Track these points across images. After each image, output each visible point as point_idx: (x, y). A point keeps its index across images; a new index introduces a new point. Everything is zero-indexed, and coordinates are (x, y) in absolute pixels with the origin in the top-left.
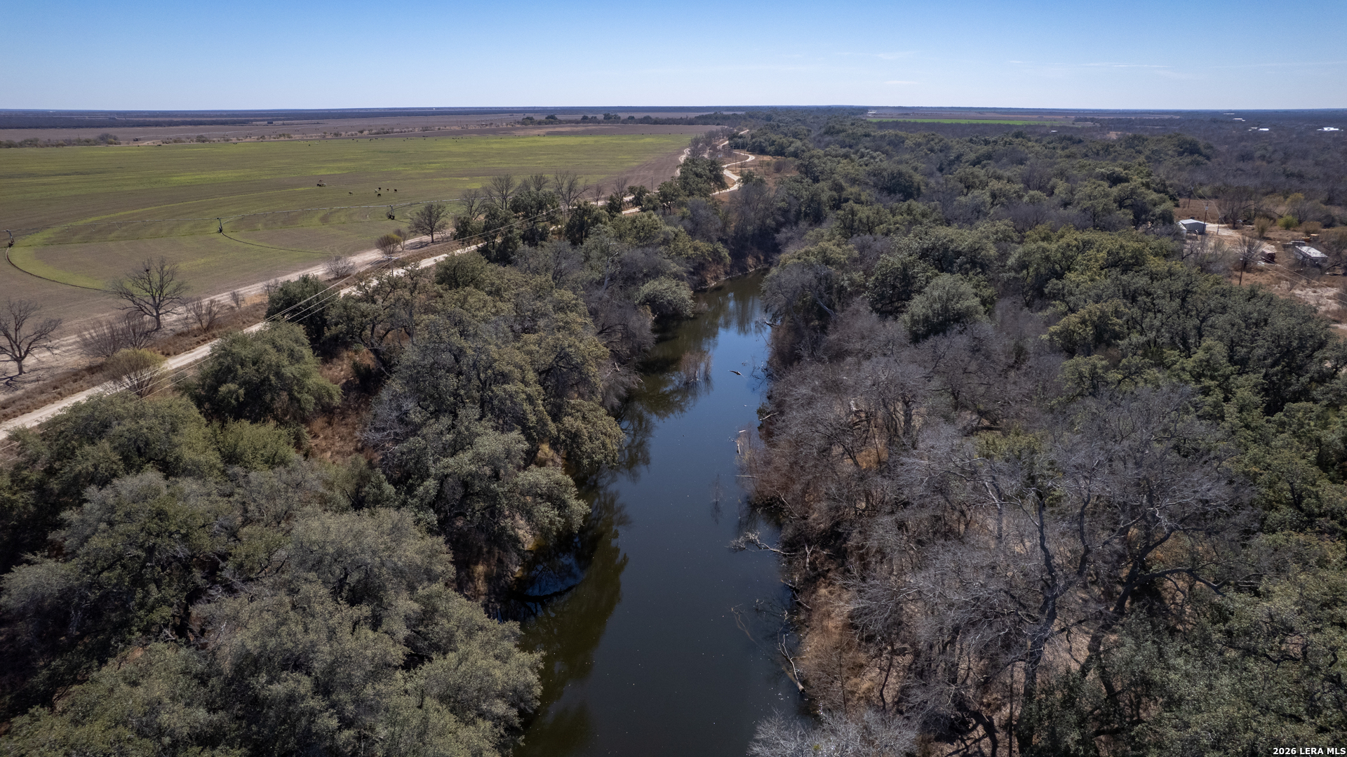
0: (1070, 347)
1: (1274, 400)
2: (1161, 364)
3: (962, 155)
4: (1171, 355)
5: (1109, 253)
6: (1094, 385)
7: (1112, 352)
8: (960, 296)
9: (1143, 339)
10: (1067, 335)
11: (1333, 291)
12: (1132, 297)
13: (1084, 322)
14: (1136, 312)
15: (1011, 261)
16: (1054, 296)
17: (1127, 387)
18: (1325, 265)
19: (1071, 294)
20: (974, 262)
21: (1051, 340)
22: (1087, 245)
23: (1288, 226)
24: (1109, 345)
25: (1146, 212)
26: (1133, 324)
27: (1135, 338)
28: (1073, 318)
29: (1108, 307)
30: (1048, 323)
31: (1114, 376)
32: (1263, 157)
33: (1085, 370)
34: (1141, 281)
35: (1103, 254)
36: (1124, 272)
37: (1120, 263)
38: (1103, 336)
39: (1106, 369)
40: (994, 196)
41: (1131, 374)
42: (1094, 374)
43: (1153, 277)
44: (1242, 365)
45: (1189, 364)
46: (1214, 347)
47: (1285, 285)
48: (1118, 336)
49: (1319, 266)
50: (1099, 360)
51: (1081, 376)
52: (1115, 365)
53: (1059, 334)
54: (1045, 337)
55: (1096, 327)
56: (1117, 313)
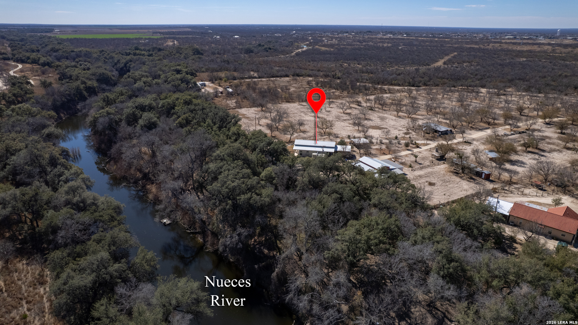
0: (181, 126)
1: (220, 128)
2: (200, 126)
3: (119, 60)
4: (202, 124)
5: (184, 100)
6: (190, 132)
7: (191, 125)
8: (152, 118)
9: (196, 121)
10: (180, 123)
11: (234, 101)
12: (192, 111)
13: (183, 119)
14: (193, 115)
15: (160, 106)
16: (173, 114)
17: (195, 132)
18: (233, 93)
19: (178, 113)
20: (150, 108)
21: (177, 125)
22: (178, 99)
23: (225, 81)
24: (190, 124)
25: (189, 82)
26: (193, 118)
27: (195, 121)
28: (180, 119)
29: (187, 115)
30: (174, 121)
31: (193, 130)
32: (218, 54)
33: (187, 130)
34: (192, 107)
35: (182, 101)
36: (188, 105)
37: (187, 103)
38: (188, 122)
39: (191, 129)
40: (144, 83)
41: (195, 129)
42: (189, 130)
43: (195, 105)
44: (215, 124)
45: (205, 125)
46: (209, 121)
47: (225, 100)
48: (191, 121)
49: (232, 94)
50: (189, 128)
51: (187, 131)
52: (192, 128)
53: (178, 123)
54: (175, 124)
55: (186, 120)
56: (190, 116)
